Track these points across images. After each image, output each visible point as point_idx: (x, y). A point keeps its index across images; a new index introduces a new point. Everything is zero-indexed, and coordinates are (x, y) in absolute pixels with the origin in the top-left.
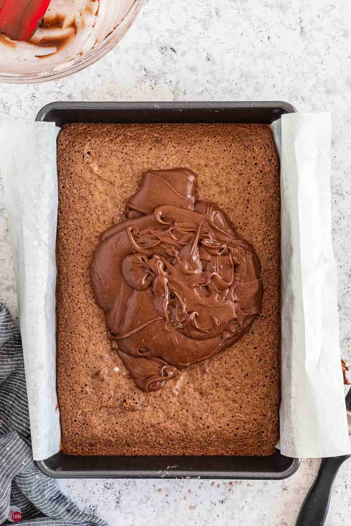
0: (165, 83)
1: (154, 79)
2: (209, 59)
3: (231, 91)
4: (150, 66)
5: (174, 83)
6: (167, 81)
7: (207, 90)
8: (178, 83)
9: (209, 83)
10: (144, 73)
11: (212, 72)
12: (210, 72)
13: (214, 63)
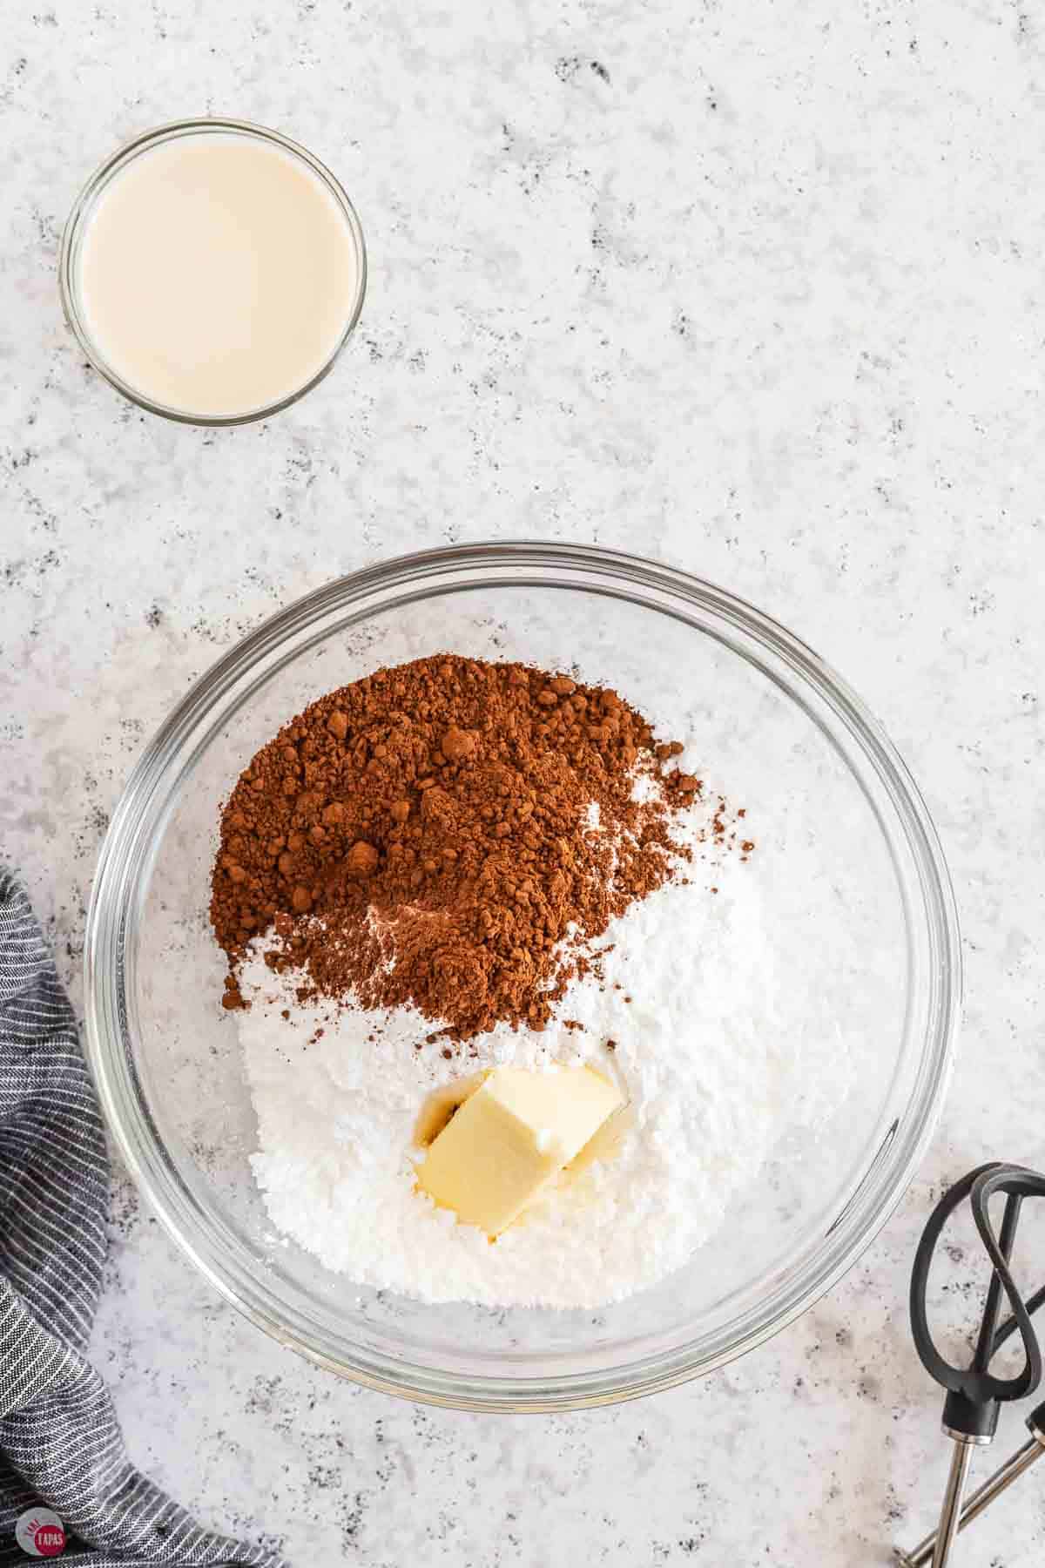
0: (569, 177)
1: (533, 164)
2: (714, 106)
3: (784, 211)
4: (521, 121)
5: (596, 180)
6: (573, 171)
7: (703, 205)
8: (608, 178)
9: (712, 182)
10: (501, 140)
11: (721, 150)
12: (716, 149)
13: (730, 117)
